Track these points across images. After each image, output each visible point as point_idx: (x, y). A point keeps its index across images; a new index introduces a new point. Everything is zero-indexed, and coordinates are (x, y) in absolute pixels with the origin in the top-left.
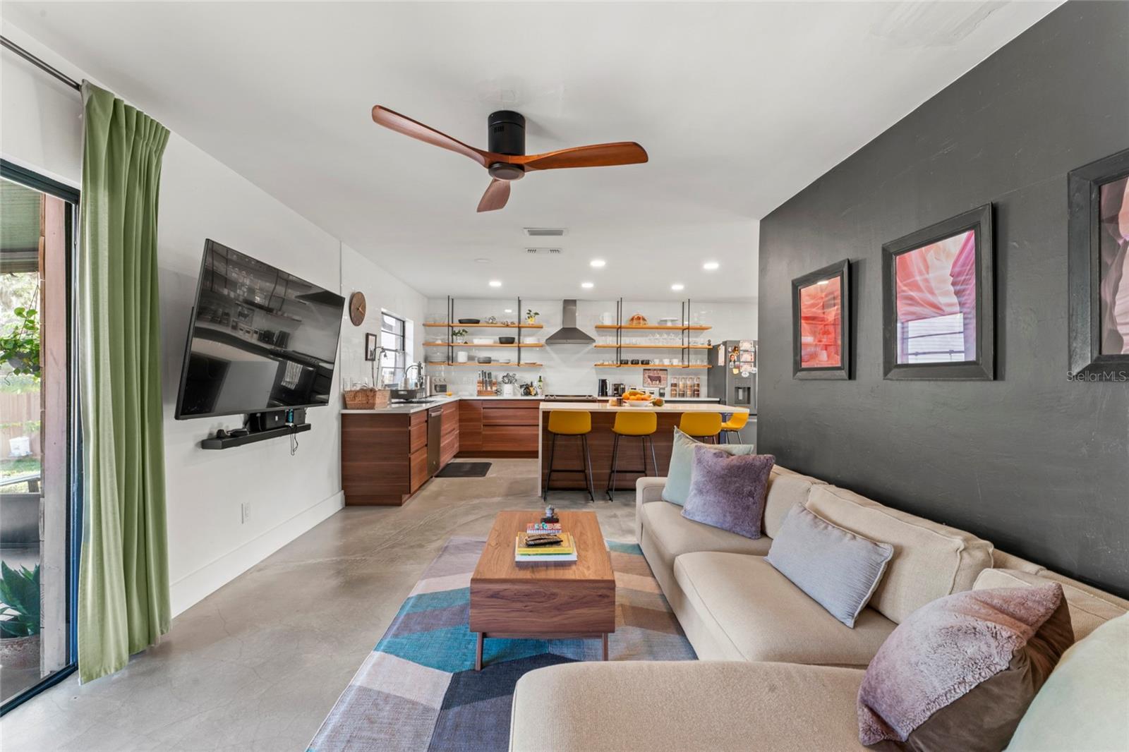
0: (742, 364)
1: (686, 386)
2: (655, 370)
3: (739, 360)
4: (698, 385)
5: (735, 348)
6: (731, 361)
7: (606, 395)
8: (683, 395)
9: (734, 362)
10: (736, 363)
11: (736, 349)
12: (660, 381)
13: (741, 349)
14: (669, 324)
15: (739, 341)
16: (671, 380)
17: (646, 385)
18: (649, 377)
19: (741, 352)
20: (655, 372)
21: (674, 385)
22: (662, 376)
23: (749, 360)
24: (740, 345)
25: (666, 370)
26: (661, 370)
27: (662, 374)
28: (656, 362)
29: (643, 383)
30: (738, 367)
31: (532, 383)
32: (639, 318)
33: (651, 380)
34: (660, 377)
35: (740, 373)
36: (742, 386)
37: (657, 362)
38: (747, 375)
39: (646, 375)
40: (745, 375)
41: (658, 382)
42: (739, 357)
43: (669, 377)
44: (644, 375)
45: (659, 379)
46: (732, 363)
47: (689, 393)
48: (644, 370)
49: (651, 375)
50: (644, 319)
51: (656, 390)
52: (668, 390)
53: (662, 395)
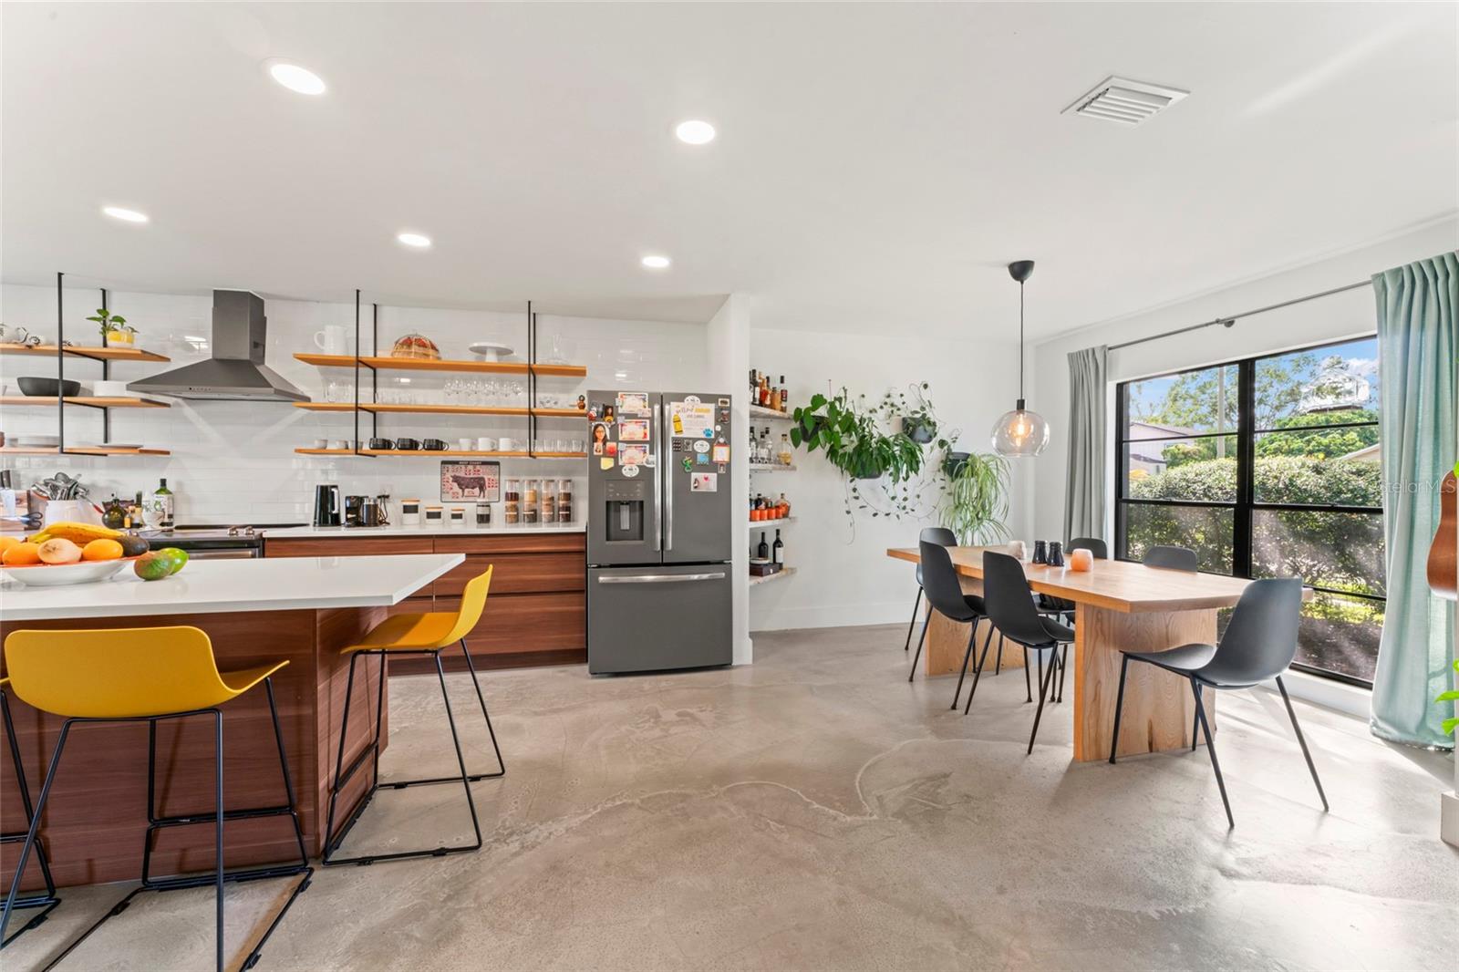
0: (621, 446)
1: (536, 497)
2: (469, 463)
3: (615, 438)
4: (568, 497)
5: (606, 408)
6: (595, 439)
7: (336, 521)
8: (534, 518)
9: (605, 441)
10: (609, 444)
11: (608, 411)
12: (482, 488)
13: (620, 411)
14: (491, 359)
15: (614, 394)
16: (507, 488)
17: (448, 497)
18: (456, 479)
19: (620, 420)
20: (470, 467)
21: (514, 497)
22: (486, 477)
23: (639, 436)
24: (618, 402)
25: (497, 463)
26: (484, 463)
27: (487, 474)
28: (460, 445)
29: (442, 492)
30: (614, 454)
31: (139, 497)
32: (422, 344)
33: (460, 486)
34: (483, 479)
35: (617, 468)
36: (625, 497)
37: (465, 445)
38: (636, 472)
39: (449, 476)
40: (630, 471)
41: (477, 490)
42: (614, 429)
43: (503, 478)
44: (442, 473)
45: (480, 484)
46: (598, 445)
47: (545, 513)
48: (444, 463)
49: (462, 474)
50: (433, 347)
51: (471, 509)
52: (499, 509)
53: (484, 519)
